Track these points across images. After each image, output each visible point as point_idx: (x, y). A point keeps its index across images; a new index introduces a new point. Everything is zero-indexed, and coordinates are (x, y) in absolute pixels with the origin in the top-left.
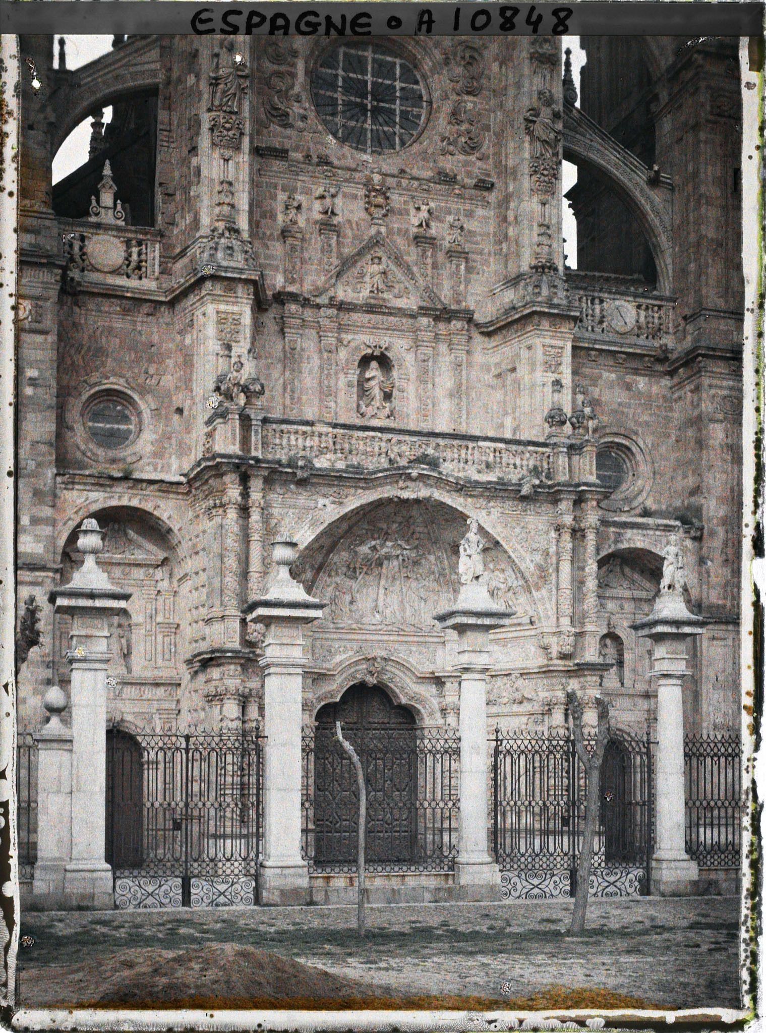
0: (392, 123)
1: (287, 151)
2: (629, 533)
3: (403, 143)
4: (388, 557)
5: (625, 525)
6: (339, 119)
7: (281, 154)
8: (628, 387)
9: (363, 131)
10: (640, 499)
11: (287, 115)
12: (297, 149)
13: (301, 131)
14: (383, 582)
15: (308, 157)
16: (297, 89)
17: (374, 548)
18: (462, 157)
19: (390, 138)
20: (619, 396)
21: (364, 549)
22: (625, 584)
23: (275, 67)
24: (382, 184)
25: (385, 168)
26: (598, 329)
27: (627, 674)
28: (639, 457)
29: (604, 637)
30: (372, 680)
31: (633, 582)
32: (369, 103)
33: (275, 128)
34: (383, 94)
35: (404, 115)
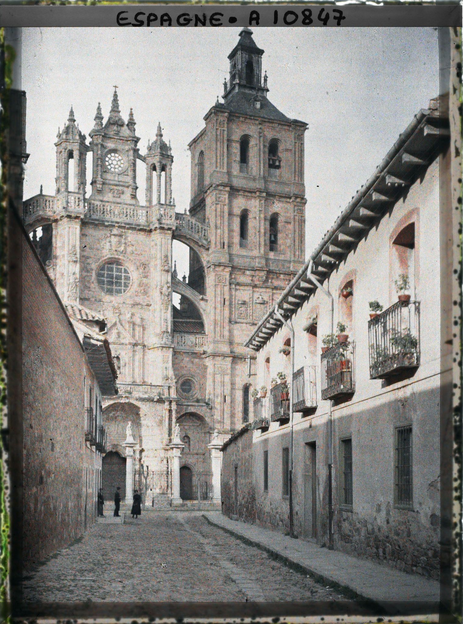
0: (120, 286)
1: (89, 299)
2: (190, 408)
3: (124, 292)
4: (118, 416)
5: (189, 406)
6: (105, 286)
7: (88, 299)
8: (192, 362)
9: (112, 289)
10: (196, 396)
11: (90, 288)
12: (93, 297)
13: (94, 292)
14: (117, 423)
15: (96, 300)
16: (93, 280)
17: (114, 414)
18: (142, 297)
19: (120, 290)
20: (190, 365)
21: (111, 415)
22: (191, 421)
23: (86, 274)
24: (118, 306)
25: (119, 302)
26: (183, 345)
27: (191, 447)
28: (196, 383)
29: (184, 437)
30: (114, 450)
31: (193, 420)
32: (114, 280)
33: (86, 291)
34: (119, 278)
35: (125, 283)
